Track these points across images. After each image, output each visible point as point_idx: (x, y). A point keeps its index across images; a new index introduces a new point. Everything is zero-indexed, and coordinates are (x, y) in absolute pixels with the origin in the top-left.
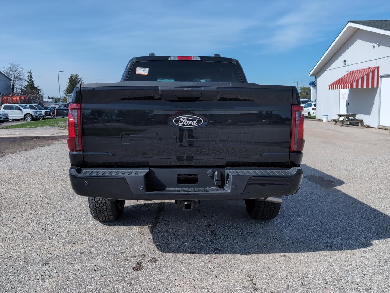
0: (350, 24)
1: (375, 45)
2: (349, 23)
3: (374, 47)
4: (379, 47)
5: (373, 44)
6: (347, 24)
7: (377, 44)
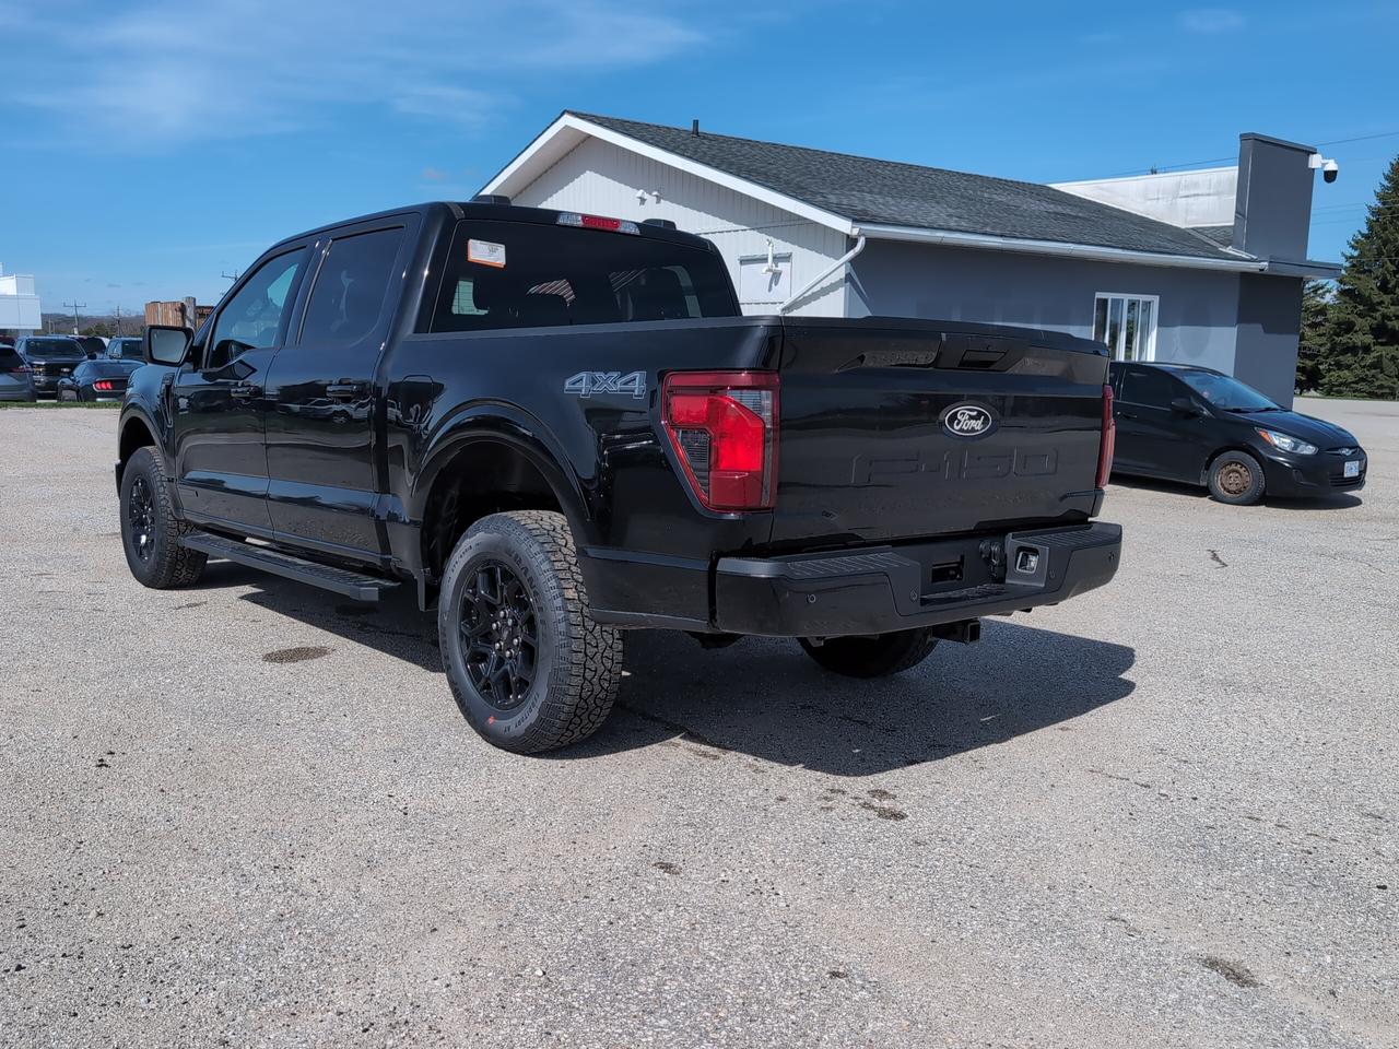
0: (568, 121)
1: (646, 196)
2: (566, 116)
3: (643, 200)
4: (658, 202)
5: (640, 193)
6: (560, 117)
7: (655, 193)
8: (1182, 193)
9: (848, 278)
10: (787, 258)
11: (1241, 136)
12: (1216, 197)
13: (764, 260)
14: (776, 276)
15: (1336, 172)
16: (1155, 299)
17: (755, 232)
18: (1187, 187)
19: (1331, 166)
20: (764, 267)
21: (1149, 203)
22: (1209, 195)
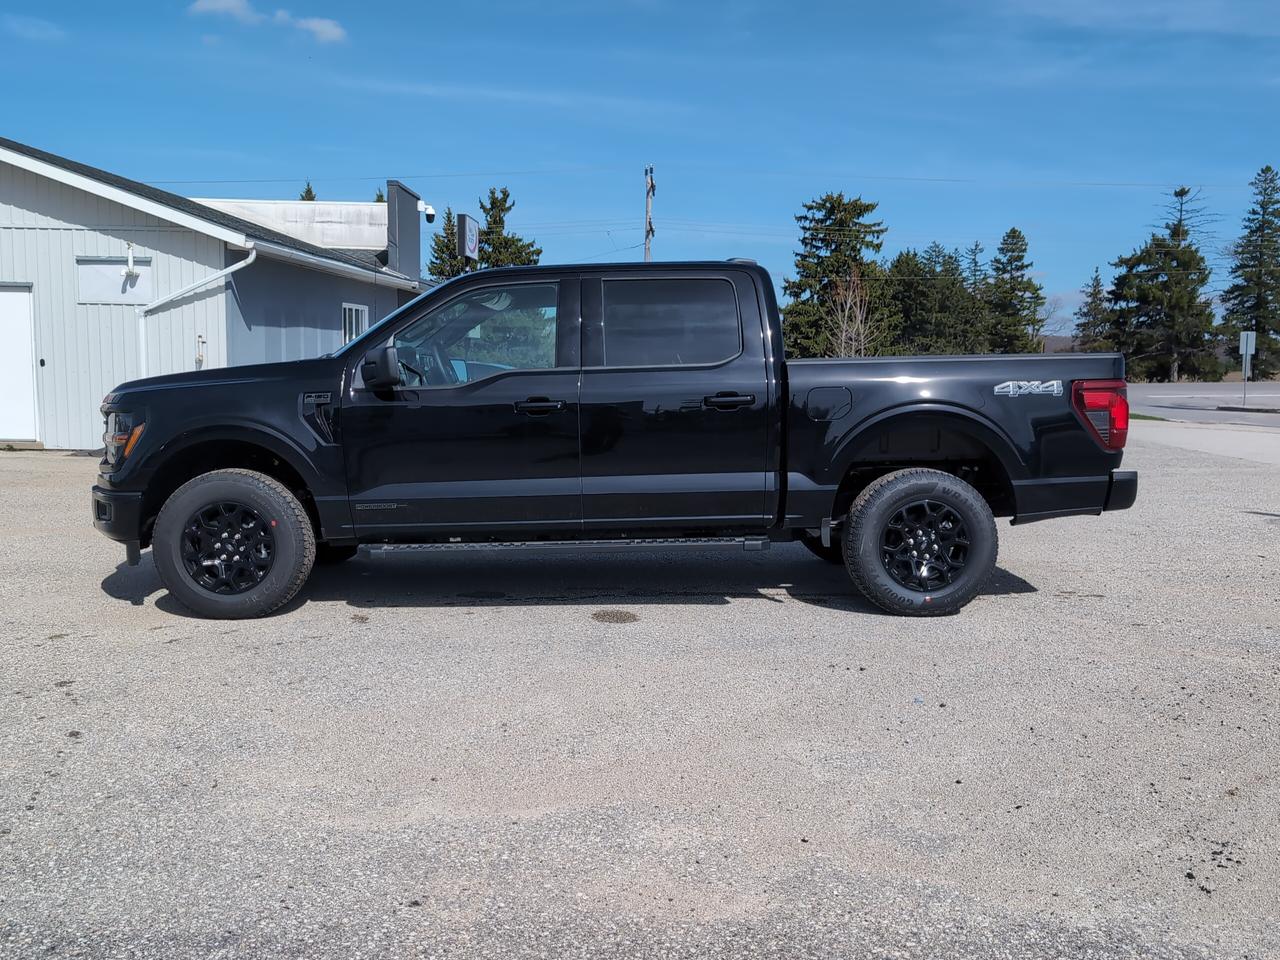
8: (317, 219)
9: (228, 285)
10: (147, 262)
11: (388, 182)
12: (346, 226)
13: (125, 262)
14: (131, 279)
15: (433, 215)
16: (365, 309)
17: (98, 233)
18: (321, 215)
19: (431, 211)
20: (123, 270)
21: (288, 224)
22: (341, 223)
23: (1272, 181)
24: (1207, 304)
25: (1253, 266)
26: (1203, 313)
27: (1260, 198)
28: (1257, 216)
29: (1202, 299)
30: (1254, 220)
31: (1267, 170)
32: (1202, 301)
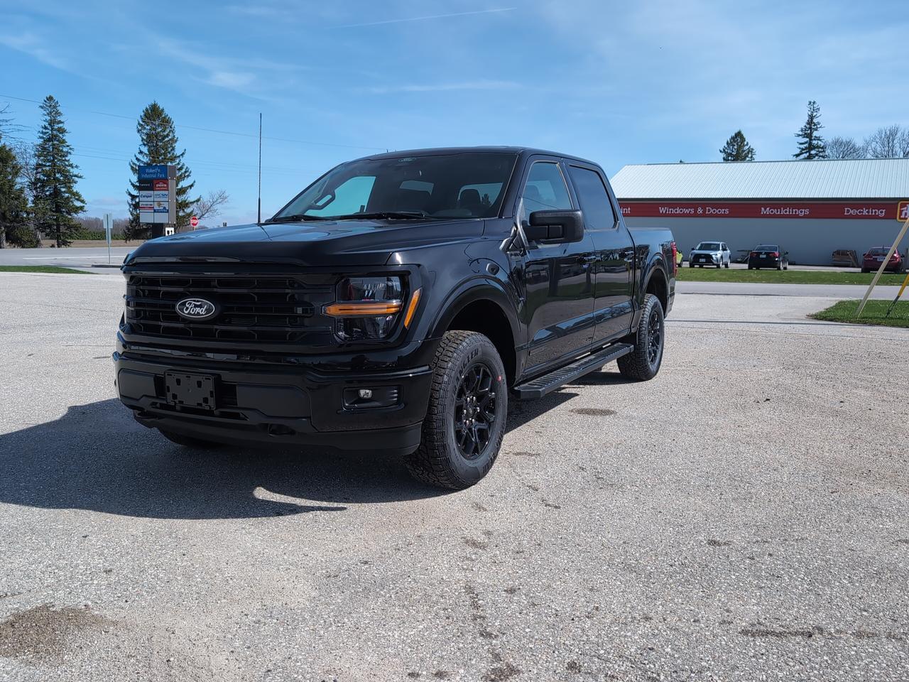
23: (55, 107)
24: (21, 190)
25: (49, 166)
26: (19, 196)
27: (48, 118)
28: (47, 131)
29: (18, 187)
30: (46, 133)
31: (50, 98)
32: (18, 188)
